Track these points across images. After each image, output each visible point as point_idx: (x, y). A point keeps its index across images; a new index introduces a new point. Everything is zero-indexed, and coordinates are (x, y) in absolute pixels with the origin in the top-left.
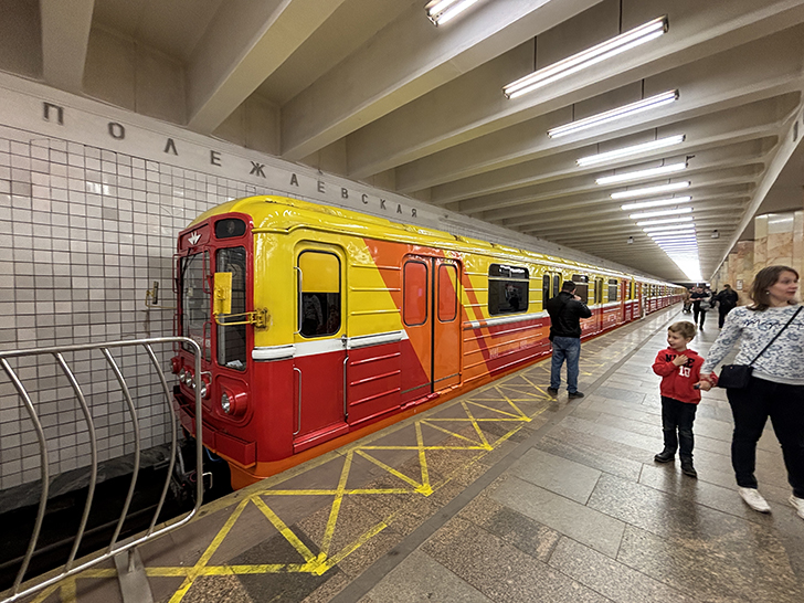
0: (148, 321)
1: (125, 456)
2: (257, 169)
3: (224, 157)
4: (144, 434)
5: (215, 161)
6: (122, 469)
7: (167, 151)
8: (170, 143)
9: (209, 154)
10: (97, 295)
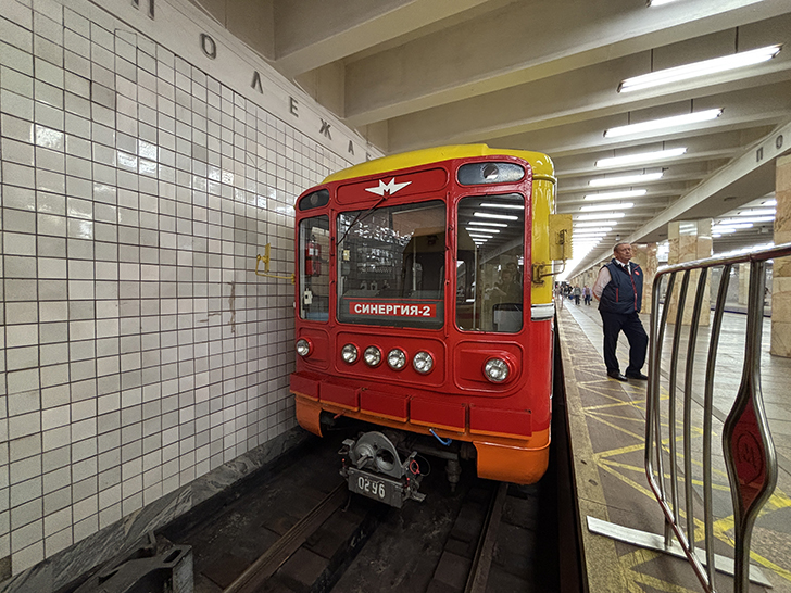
0: (233, 297)
1: (211, 472)
2: (325, 128)
3: (301, 108)
4: (229, 441)
5: (294, 110)
6: (207, 489)
7: (254, 86)
8: (257, 76)
9: (288, 101)
10: (185, 259)
